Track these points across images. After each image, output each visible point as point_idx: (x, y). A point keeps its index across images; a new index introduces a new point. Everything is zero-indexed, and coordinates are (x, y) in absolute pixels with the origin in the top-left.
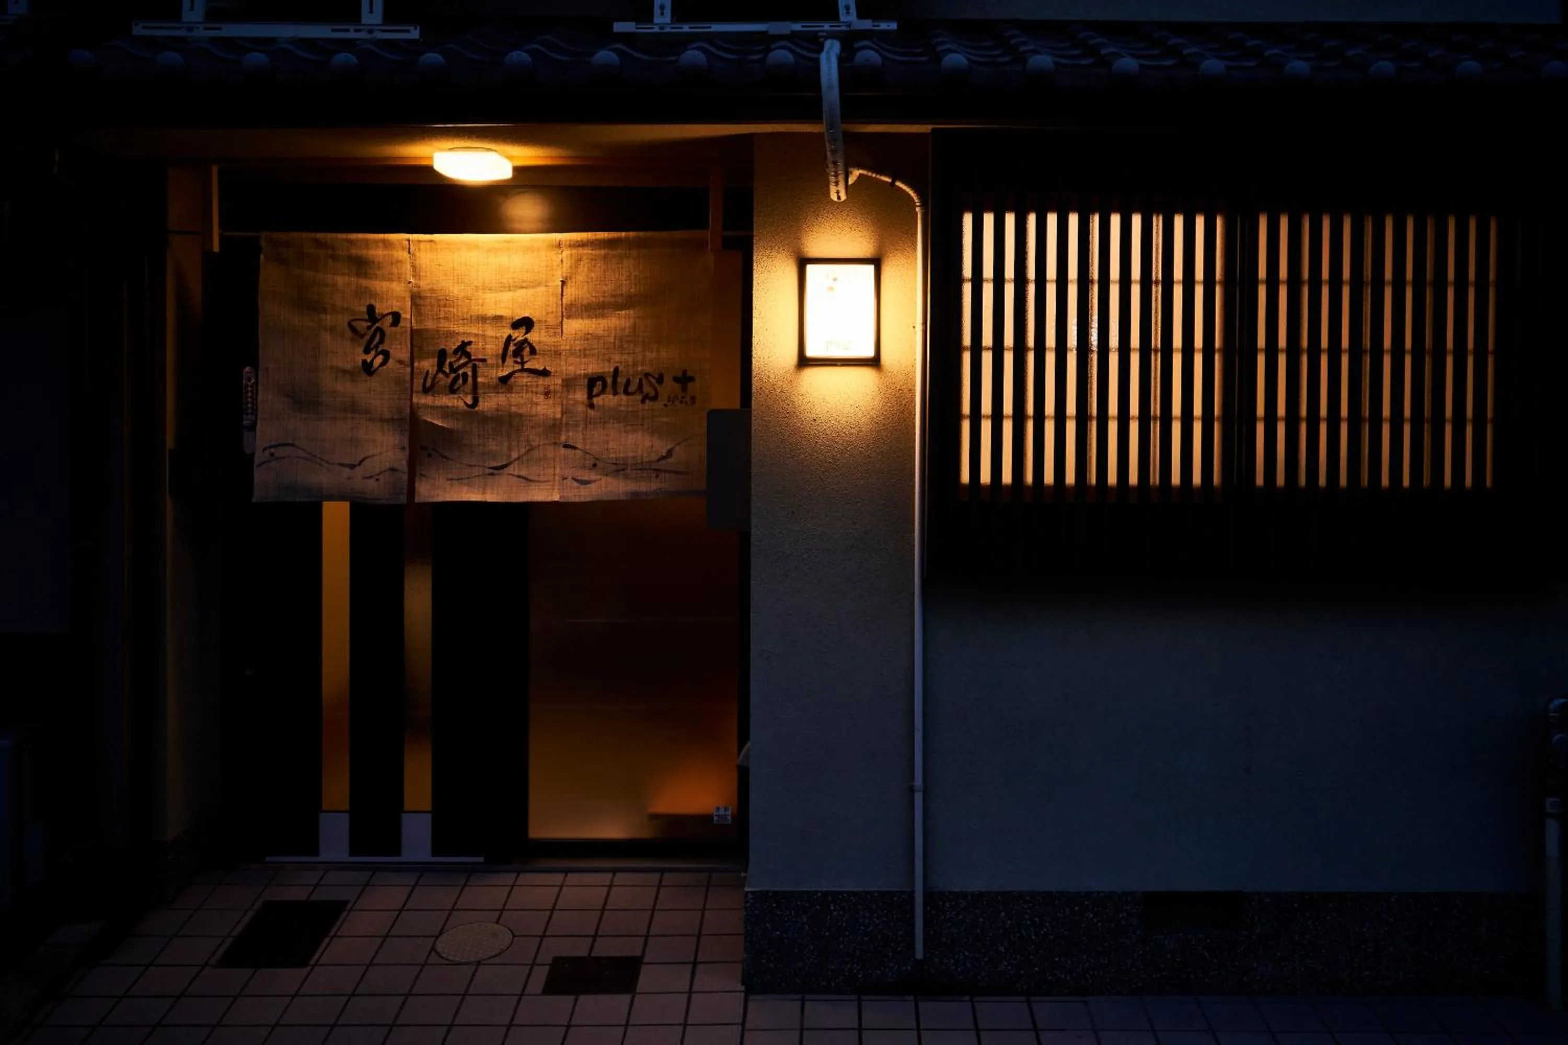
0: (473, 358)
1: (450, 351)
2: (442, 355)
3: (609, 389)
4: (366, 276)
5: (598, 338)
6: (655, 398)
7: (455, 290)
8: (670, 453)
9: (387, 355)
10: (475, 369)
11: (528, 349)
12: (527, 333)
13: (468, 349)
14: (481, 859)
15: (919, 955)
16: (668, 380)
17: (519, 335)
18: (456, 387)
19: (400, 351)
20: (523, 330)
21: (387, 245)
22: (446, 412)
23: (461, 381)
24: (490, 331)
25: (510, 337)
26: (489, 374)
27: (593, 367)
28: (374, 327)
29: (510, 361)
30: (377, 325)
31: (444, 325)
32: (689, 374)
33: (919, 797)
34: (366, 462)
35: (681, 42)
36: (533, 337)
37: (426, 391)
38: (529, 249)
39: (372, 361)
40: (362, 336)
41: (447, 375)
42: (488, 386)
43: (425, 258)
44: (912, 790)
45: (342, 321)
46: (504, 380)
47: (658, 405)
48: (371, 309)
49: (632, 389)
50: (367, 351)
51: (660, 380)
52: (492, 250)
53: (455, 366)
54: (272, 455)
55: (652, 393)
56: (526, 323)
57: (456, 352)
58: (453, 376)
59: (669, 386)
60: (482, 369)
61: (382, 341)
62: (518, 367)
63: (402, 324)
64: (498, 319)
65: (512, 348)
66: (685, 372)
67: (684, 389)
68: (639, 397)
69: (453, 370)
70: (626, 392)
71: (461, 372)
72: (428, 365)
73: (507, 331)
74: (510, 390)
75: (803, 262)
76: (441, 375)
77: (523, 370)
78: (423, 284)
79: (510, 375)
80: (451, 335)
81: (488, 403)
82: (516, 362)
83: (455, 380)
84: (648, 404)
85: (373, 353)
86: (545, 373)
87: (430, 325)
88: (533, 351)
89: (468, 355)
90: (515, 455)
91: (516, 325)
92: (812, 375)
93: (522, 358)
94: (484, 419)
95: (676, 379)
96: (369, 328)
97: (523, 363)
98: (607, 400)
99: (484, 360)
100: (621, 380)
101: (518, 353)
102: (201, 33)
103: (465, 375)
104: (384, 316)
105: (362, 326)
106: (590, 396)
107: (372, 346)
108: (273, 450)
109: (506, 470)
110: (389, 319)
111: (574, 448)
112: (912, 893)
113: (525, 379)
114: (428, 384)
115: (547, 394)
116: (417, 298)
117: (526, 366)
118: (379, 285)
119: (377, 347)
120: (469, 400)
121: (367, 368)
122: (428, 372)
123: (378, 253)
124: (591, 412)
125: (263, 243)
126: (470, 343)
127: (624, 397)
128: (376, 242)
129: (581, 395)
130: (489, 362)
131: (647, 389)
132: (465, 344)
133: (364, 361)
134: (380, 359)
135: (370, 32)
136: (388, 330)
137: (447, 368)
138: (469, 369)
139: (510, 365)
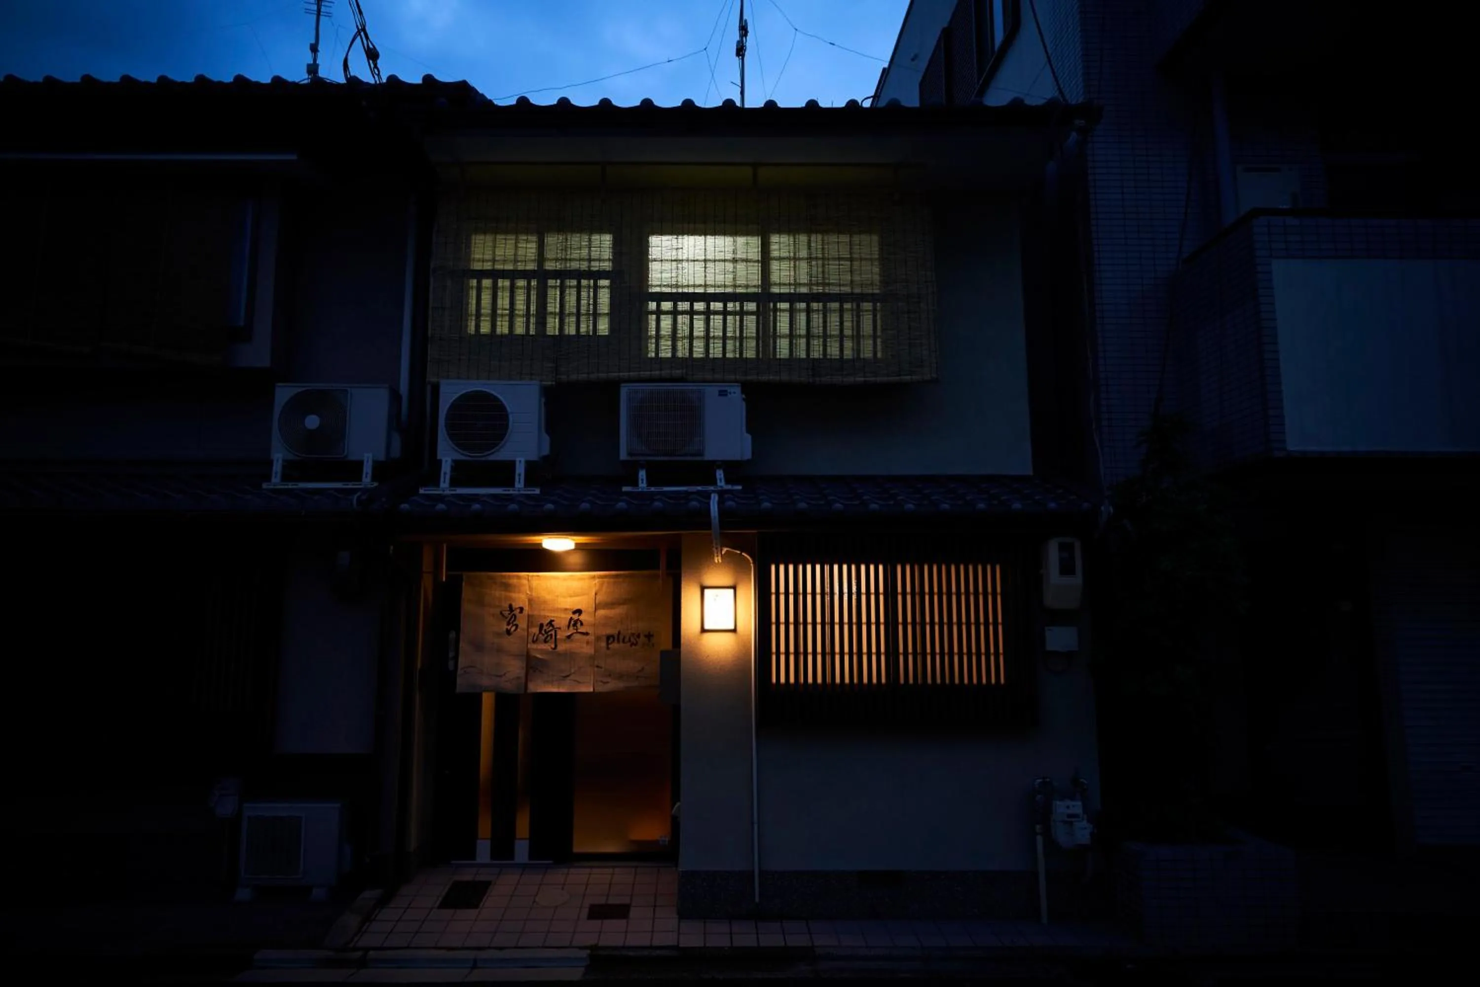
0: (555, 627)
1: (545, 624)
2: (541, 626)
3: (616, 641)
4: (510, 591)
5: (611, 618)
6: (636, 644)
7: (548, 597)
8: (643, 669)
9: (517, 626)
10: (556, 632)
11: (579, 623)
12: (579, 616)
13: (553, 623)
15: (757, 900)
16: (642, 637)
17: (576, 617)
18: (547, 640)
19: (522, 623)
20: (577, 614)
21: (519, 577)
22: (542, 651)
23: (549, 638)
24: (563, 616)
25: (571, 619)
26: (561, 635)
27: (609, 631)
28: (511, 614)
29: (571, 628)
30: (513, 613)
31: (542, 613)
32: (651, 633)
33: (756, 827)
34: (507, 675)
35: (650, 496)
36: (582, 618)
37: (534, 642)
38: (581, 579)
39: (510, 629)
40: (506, 618)
41: (543, 635)
42: (561, 640)
43: (534, 583)
44: (753, 823)
45: (498, 611)
46: (569, 637)
47: (637, 647)
48: (511, 606)
49: (627, 639)
50: (508, 624)
51: (639, 636)
52: (565, 579)
53: (547, 630)
54: (465, 671)
55: (635, 642)
56: (579, 612)
57: (547, 625)
58: (546, 635)
59: (642, 639)
60: (559, 632)
61: (515, 620)
62: (575, 631)
63: (524, 612)
64: (566, 609)
65: (572, 622)
66: (649, 633)
67: (649, 640)
68: (629, 644)
69: (546, 632)
70: (623, 642)
71: (550, 633)
72: (535, 630)
73: (570, 615)
74: (572, 641)
75: (703, 588)
76: (540, 635)
77: (577, 632)
78: (534, 594)
79: (572, 635)
80: (545, 617)
81: (561, 647)
82: (574, 629)
83: (547, 637)
84: (633, 647)
85: (511, 625)
86: (587, 634)
87: (536, 613)
88: (582, 624)
89: (553, 626)
90: (573, 671)
91: (574, 612)
92: (707, 636)
93: (577, 627)
94: (559, 654)
95: (646, 636)
96: (509, 614)
97: (577, 630)
98: (615, 646)
99: (560, 628)
100: (621, 637)
101: (575, 625)
102: (447, 492)
103: (551, 635)
104: (516, 609)
105: (506, 613)
106: (608, 644)
107: (511, 622)
108: (465, 669)
109: (569, 678)
110: (518, 610)
111: (601, 668)
112: (753, 872)
113: (577, 636)
114: (535, 638)
115: (588, 643)
116: (530, 601)
117: (579, 631)
118: (514, 595)
119: (513, 623)
120: (553, 646)
121: (508, 632)
122: (534, 634)
123: (514, 581)
124: (608, 652)
125: (464, 577)
126: (553, 621)
127: (621, 644)
128: (514, 576)
129: (604, 644)
130: (562, 629)
131: (632, 640)
132: (552, 621)
133: (507, 629)
134: (514, 628)
135: (519, 491)
136: (518, 615)
137: (543, 632)
138: (553, 632)
139: (572, 630)
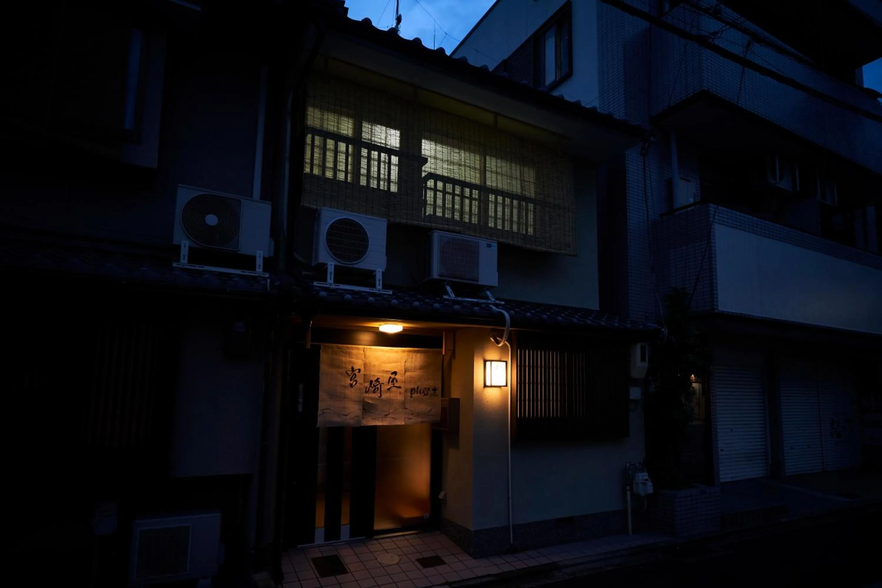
0: (380, 382)
1: (374, 381)
2: (371, 382)
3: (416, 392)
4: (352, 358)
5: (414, 377)
6: (427, 395)
7: (376, 363)
8: (431, 410)
9: (356, 381)
11: (395, 380)
12: (395, 376)
13: (379, 380)
14: (364, 537)
15: (512, 542)
16: (431, 390)
18: (375, 391)
19: (360, 379)
20: (394, 375)
21: (358, 349)
22: (372, 399)
23: (376, 390)
24: (385, 375)
25: (390, 377)
26: (385, 388)
27: (412, 386)
28: (353, 373)
29: (390, 383)
30: (354, 372)
31: (373, 373)
32: (436, 388)
33: (510, 500)
34: (350, 414)
35: (455, 302)
36: (397, 377)
37: (366, 392)
38: (397, 352)
39: (352, 383)
40: (350, 376)
41: (372, 388)
42: (384, 391)
43: (368, 353)
44: (508, 498)
45: (344, 371)
46: (389, 389)
47: (428, 396)
48: (353, 368)
49: (422, 392)
50: (351, 380)
51: (429, 389)
52: (387, 351)
53: (375, 385)
54: (323, 412)
55: (426, 394)
56: (395, 373)
57: (375, 381)
58: (374, 388)
59: (431, 391)
60: (382, 386)
61: (355, 377)
62: (392, 386)
63: (361, 372)
64: (387, 371)
65: (391, 380)
67: (435, 392)
68: (423, 394)
69: (374, 386)
70: (420, 393)
71: (377, 387)
72: (367, 384)
73: (390, 375)
74: (390, 392)
75: (485, 361)
76: (371, 388)
77: (394, 386)
78: (367, 361)
79: (391, 388)
80: (374, 376)
81: (385, 396)
82: (392, 384)
83: (375, 389)
84: (426, 396)
85: (353, 381)
86: (400, 387)
87: (368, 373)
88: (397, 381)
89: (379, 382)
90: (391, 411)
91: (392, 373)
92: (487, 389)
93: (394, 383)
94: (383, 401)
95: (433, 390)
96: (352, 373)
97: (394, 384)
98: (415, 395)
99: (383, 384)
100: (419, 390)
101: (392, 382)
102: (334, 286)
103: (378, 388)
104: (356, 370)
105: (350, 373)
106: (411, 394)
107: (352, 379)
108: (323, 411)
109: (389, 416)
110: (358, 371)
111: (407, 409)
112: (509, 526)
113: (394, 389)
114: (367, 390)
115: (400, 393)
116: (365, 365)
117: (395, 385)
118: (354, 360)
119: (354, 379)
120: (379, 395)
121: (351, 385)
122: (367, 387)
123: (354, 351)
124: (412, 399)
125: (322, 346)
126: (379, 379)
127: (419, 394)
128: (355, 348)
129: (409, 394)
130: (385, 384)
131: (425, 392)
132: (378, 379)
133: (350, 383)
134: (355, 382)
135: (380, 291)
136: (358, 374)
137: (372, 386)
138: (379, 386)
139: (391, 385)
